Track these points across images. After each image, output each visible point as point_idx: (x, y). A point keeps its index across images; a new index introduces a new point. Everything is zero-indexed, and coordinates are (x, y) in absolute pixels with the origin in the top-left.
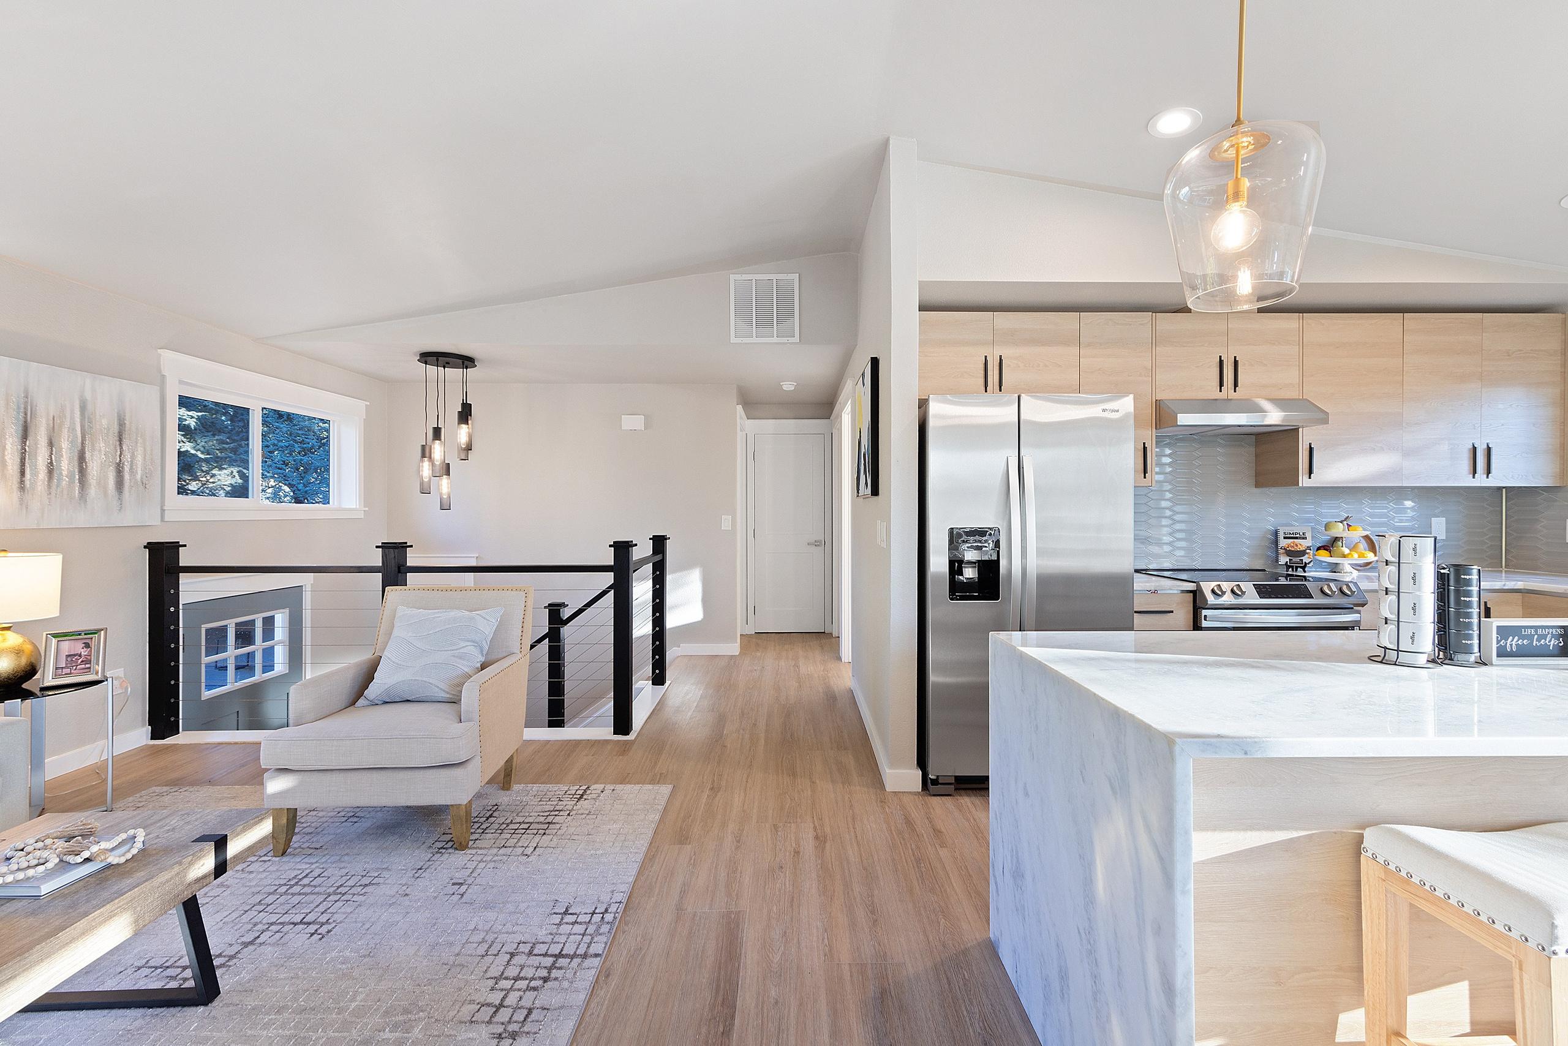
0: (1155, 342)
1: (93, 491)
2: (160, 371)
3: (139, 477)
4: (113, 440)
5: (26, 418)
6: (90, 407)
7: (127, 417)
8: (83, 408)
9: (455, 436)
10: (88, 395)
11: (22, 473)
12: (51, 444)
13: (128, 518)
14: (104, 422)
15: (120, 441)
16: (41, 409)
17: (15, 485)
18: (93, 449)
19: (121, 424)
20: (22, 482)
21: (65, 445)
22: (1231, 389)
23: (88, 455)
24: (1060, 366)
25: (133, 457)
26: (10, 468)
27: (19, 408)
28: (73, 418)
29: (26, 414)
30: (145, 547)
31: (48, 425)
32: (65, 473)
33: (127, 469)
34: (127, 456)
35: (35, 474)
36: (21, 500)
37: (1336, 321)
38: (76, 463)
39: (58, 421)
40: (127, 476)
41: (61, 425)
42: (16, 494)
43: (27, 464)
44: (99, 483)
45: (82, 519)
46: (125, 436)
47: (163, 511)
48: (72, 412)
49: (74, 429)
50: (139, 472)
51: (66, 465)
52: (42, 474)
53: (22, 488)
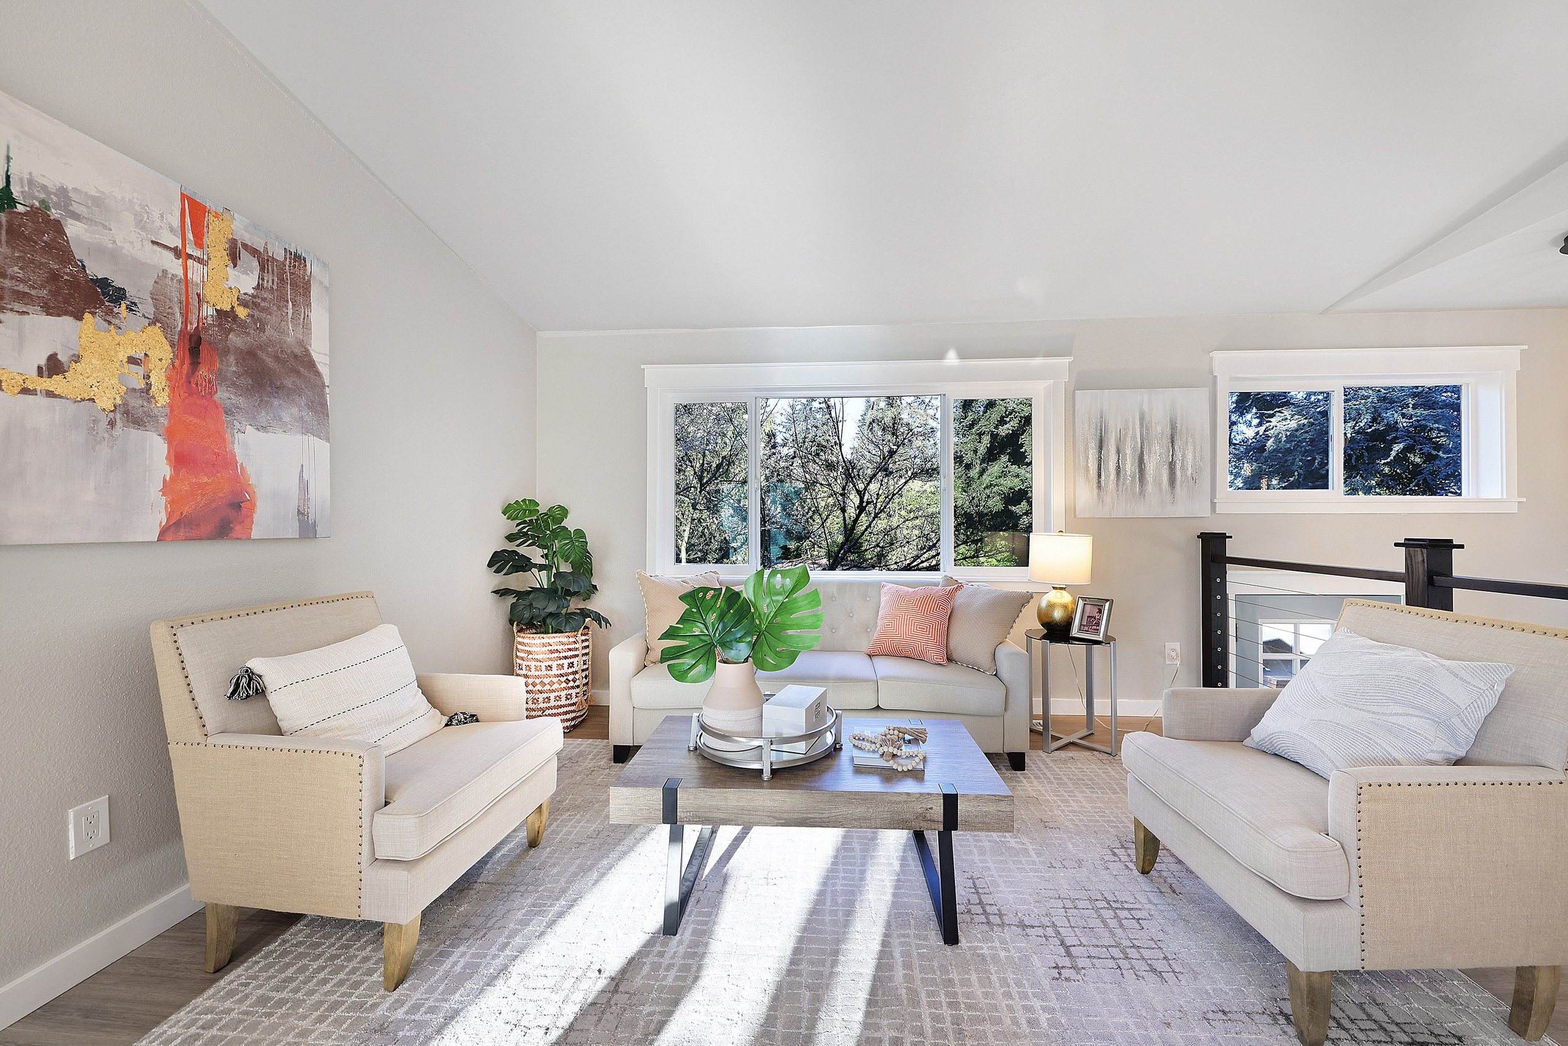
1: (1150, 487)
2: (1211, 372)
3: (1189, 473)
4: (1166, 441)
5: (1101, 433)
6: (1147, 416)
7: (1178, 421)
8: (1142, 419)
10: (1146, 408)
11: (1099, 476)
12: (1118, 452)
13: (1181, 509)
14: (1159, 428)
15: (1172, 442)
16: (1112, 426)
17: (1095, 485)
18: (1150, 452)
19: (1173, 428)
20: (1099, 482)
21: (1128, 451)
23: (1146, 457)
25: (1184, 456)
26: (1091, 472)
27: (1097, 427)
28: (1134, 428)
29: (1101, 431)
30: (1198, 537)
31: (1116, 436)
32: (1128, 473)
33: (1178, 466)
34: (1179, 455)
35: (1107, 476)
36: (1099, 495)
38: (1137, 464)
39: (1123, 432)
40: (1178, 473)
41: (1126, 436)
42: (1095, 491)
43: (1102, 469)
44: (1155, 480)
45: (1142, 510)
46: (1177, 437)
47: (1213, 504)
48: (1134, 423)
49: (1135, 437)
50: (1190, 468)
51: (1130, 467)
52: (1113, 476)
53: (1099, 486)
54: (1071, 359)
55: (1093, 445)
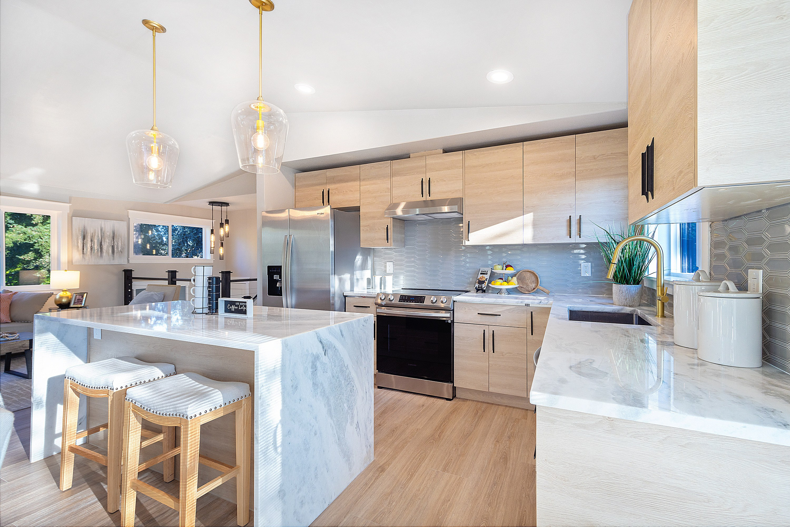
0: (392, 175)
1: (104, 254)
2: (128, 216)
3: (119, 250)
4: (111, 239)
5: (84, 234)
6: (103, 230)
7: (116, 232)
8: (101, 230)
9: (219, 232)
10: (103, 226)
11: (83, 249)
12: (92, 241)
13: (116, 262)
14: (108, 234)
15: (113, 239)
16: (89, 231)
17: (81, 253)
18: (105, 241)
19: (114, 234)
20: (83, 252)
21: (96, 241)
22: (428, 195)
23: (103, 243)
24: (352, 191)
25: (118, 243)
26: (80, 248)
27: (82, 231)
28: (98, 233)
29: (84, 233)
30: (123, 271)
31: (91, 235)
32: (96, 249)
33: (115, 247)
34: (116, 243)
35: (87, 249)
36: (83, 256)
37: (483, 152)
38: (99, 246)
39: (93, 234)
40: (116, 249)
41: (95, 235)
42: (82, 255)
43: (85, 247)
44: (106, 252)
45: (101, 262)
46: (115, 237)
47: (128, 260)
48: (98, 231)
49: (99, 236)
50: (120, 248)
51: (96, 247)
52: (89, 249)
53: (83, 253)
54: (71, 204)
55: (80, 239)
